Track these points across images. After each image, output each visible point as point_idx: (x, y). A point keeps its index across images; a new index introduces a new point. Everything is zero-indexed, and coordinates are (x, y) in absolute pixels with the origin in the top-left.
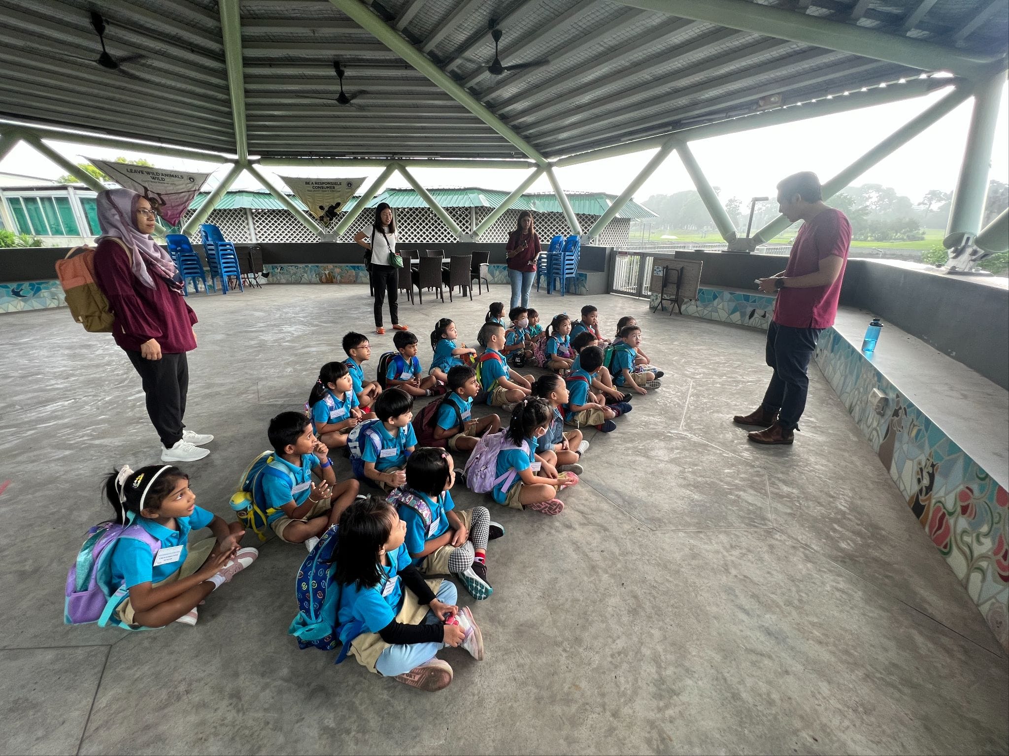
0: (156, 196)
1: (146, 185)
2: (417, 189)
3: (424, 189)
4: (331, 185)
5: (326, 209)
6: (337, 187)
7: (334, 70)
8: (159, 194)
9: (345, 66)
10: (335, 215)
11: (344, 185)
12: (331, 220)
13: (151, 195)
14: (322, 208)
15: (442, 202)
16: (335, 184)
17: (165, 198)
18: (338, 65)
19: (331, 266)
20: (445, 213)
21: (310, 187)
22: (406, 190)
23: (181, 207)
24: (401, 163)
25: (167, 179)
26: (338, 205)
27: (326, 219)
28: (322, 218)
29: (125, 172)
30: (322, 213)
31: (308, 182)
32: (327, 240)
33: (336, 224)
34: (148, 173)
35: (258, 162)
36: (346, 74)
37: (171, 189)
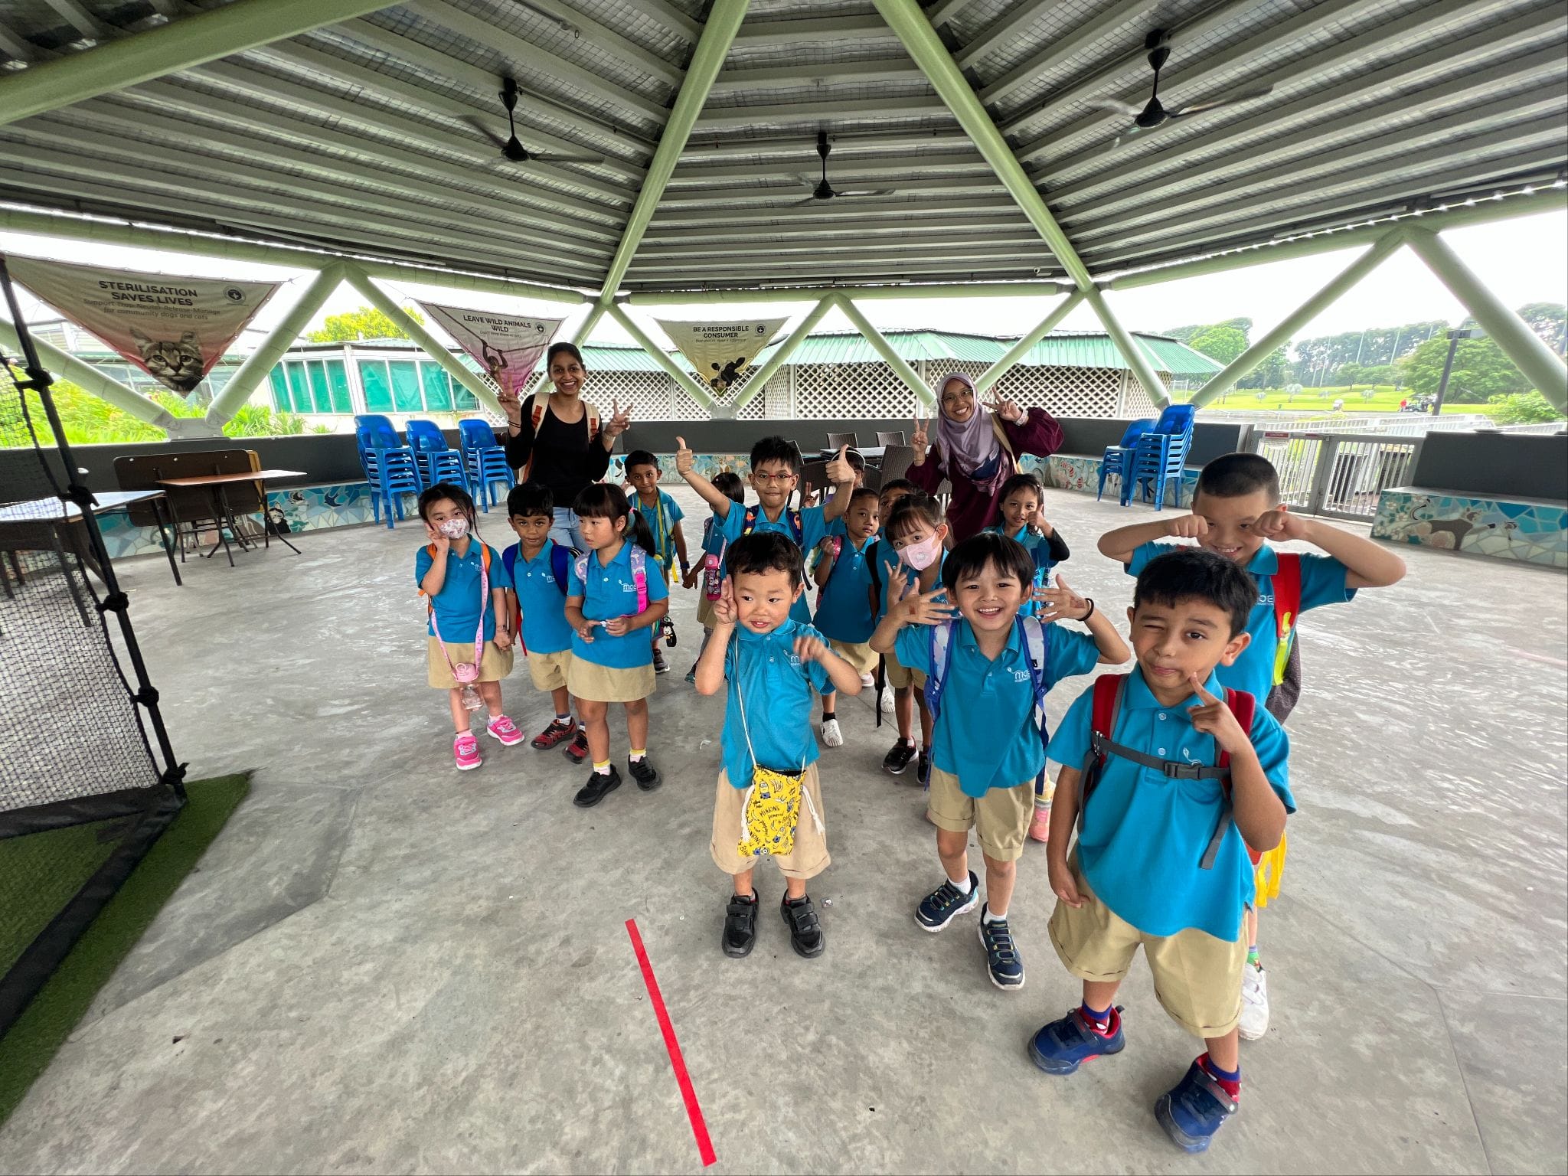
0: (496, 355)
1: (485, 339)
2: (866, 331)
3: (879, 331)
4: (731, 331)
5: (723, 368)
6: (740, 334)
7: (815, 145)
8: (500, 351)
9: (834, 139)
10: (735, 376)
11: (753, 330)
12: (729, 384)
13: (490, 353)
14: (715, 366)
15: (905, 351)
16: (739, 328)
17: (506, 356)
18: (823, 139)
19: (730, 457)
20: (911, 370)
21: (700, 335)
22: (850, 335)
23: (525, 370)
24: (845, 293)
25: (511, 329)
26: (741, 361)
27: (721, 384)
28: (714, 383)
29: (462, 321)
30: (715, 374)
31: (696, 328)
32: (722, 416)
33: (735, 390)
34: (489, 321)
35: (626, 299)
36: (833, 151)
37: (514, 344)
